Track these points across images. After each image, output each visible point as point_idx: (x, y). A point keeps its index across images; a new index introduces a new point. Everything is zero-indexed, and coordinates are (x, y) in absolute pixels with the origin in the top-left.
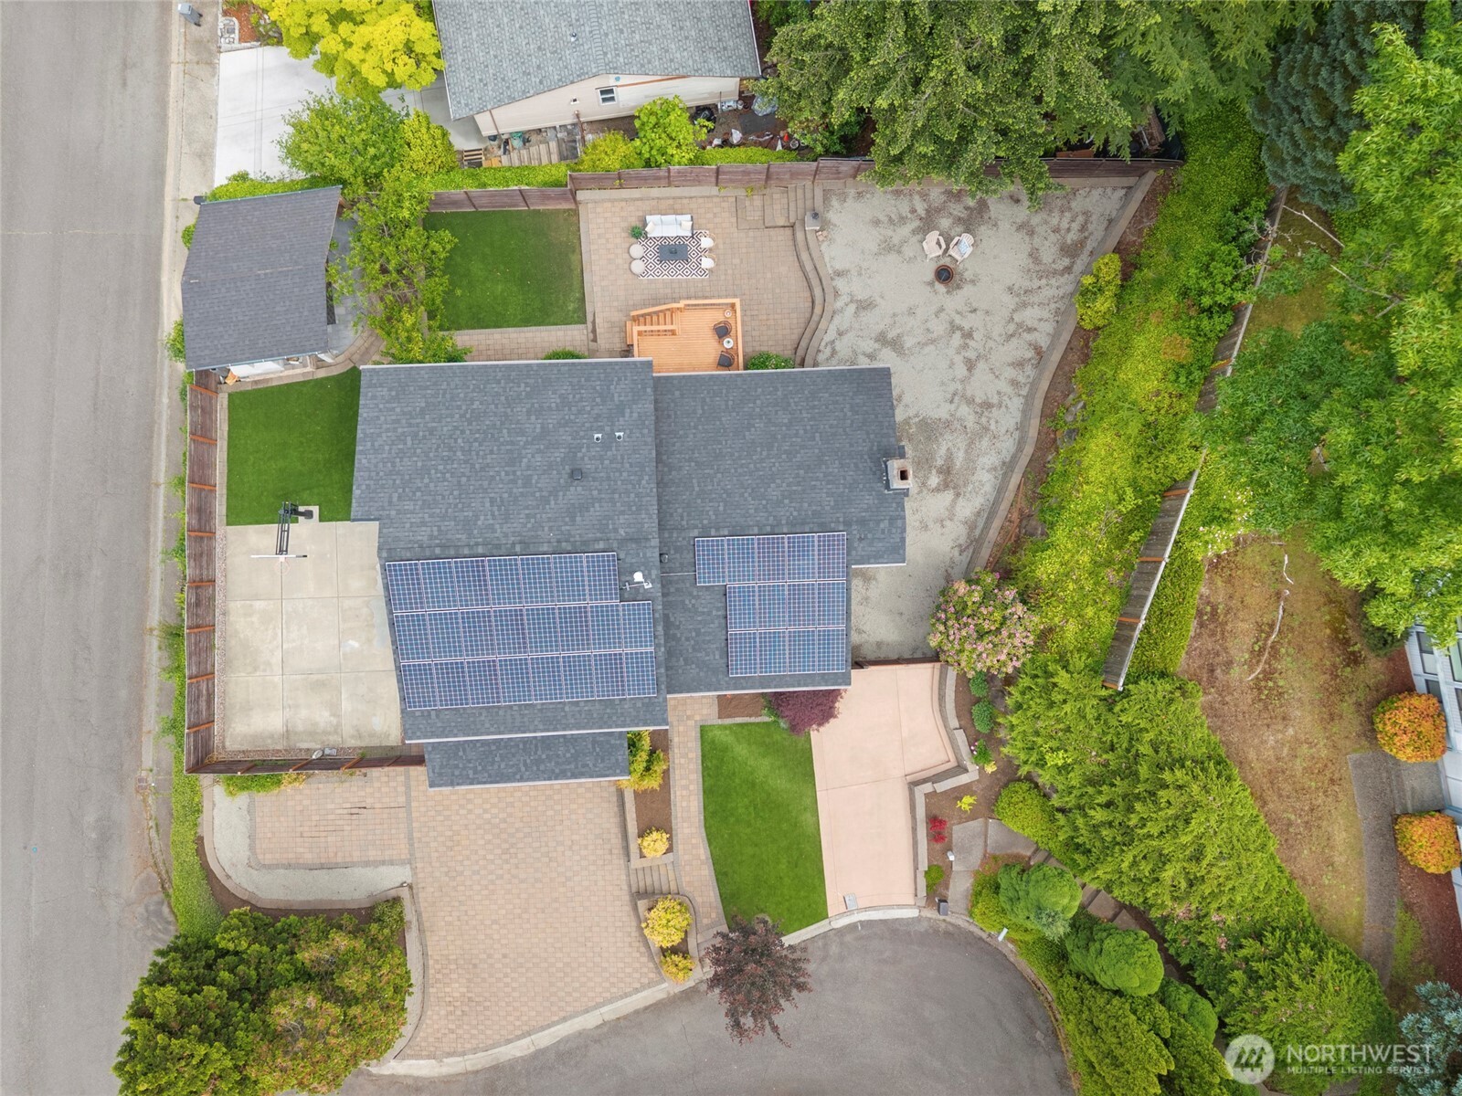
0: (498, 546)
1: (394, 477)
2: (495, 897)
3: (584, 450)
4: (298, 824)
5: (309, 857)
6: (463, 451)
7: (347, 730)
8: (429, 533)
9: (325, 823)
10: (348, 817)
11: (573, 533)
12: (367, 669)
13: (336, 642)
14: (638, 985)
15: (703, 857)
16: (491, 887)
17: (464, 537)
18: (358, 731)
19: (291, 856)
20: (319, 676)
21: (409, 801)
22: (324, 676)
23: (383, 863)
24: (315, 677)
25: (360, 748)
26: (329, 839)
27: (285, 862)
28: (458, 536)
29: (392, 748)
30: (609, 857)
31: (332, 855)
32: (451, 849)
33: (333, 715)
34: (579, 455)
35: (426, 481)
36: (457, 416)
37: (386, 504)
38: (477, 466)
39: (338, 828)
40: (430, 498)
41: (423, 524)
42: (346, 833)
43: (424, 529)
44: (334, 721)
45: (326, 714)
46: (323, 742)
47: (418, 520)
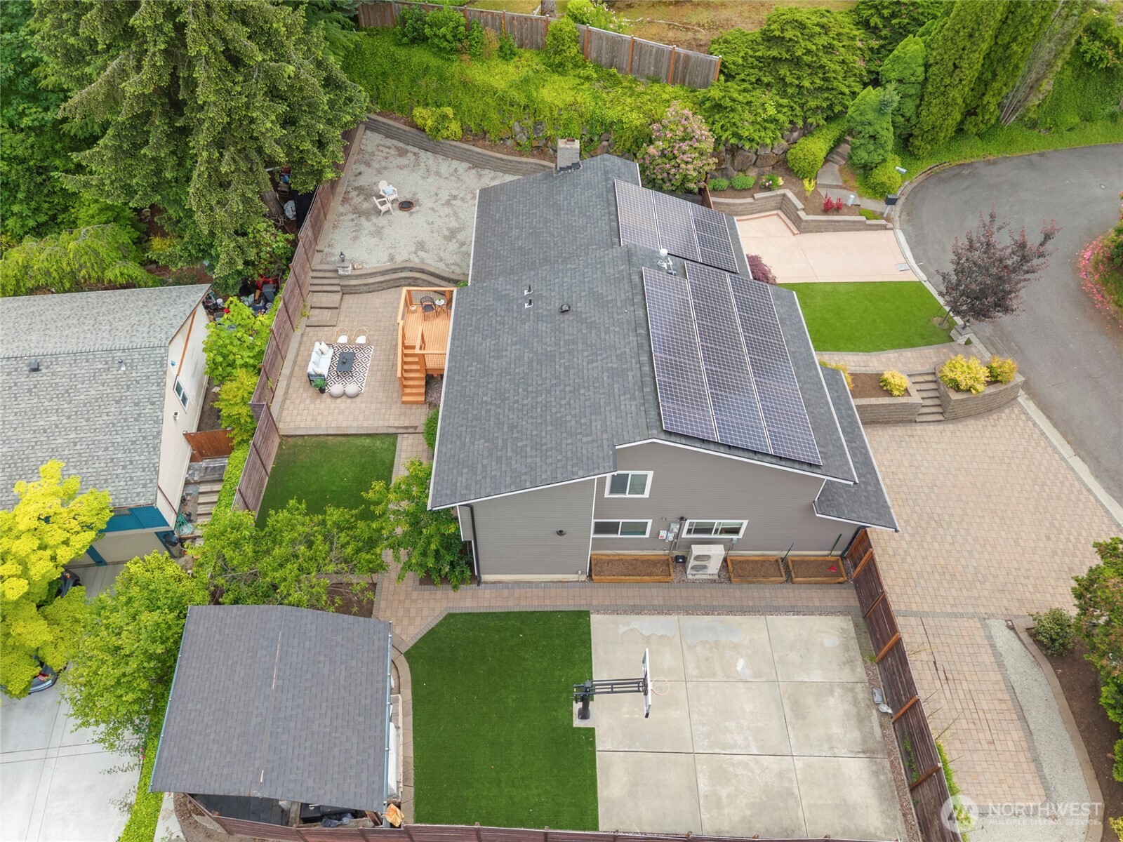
0: (640, 346)
1: (564, 446)
2: (991, 540)
3: (540, 311)
4: (978, 746)
5: (1017, 734)
6: (537, 397)
7: (846, 676)
8: (627, 402)
9: (967, 712)
10: (951, 683)
11: (623, 298)
12: (769, 650)
13: (741, 685)
14: (1030, 424)
15: (896, 355)
16: (981, 541)
17: (630, 374)
18: (845, 664)
19: (1023, 759)
20: (787, 708)
21: (915, 614)
22: (785, 702)
23: (993, 647)
24: (789, 714)
25: (865, 662)
26: (986, 707)
27: (1033, 766)
28: (630, 378)
29: (856, 626)
30: (916, 438)
31: (1004, 706)
32: (953, 575)
33: (831, 692)
34: (545, 313)
35: (569, 418)
36: (498, 410)
37: (595, 445)
38: (553, 382)
39: (968, 696)
40: (588, 410)
41: (618, 409)
42: (972, 687)
43: (623, 407)
44: (838, 691)
45: (832, 701)
46: (868, 706)
47: (614, 413)
